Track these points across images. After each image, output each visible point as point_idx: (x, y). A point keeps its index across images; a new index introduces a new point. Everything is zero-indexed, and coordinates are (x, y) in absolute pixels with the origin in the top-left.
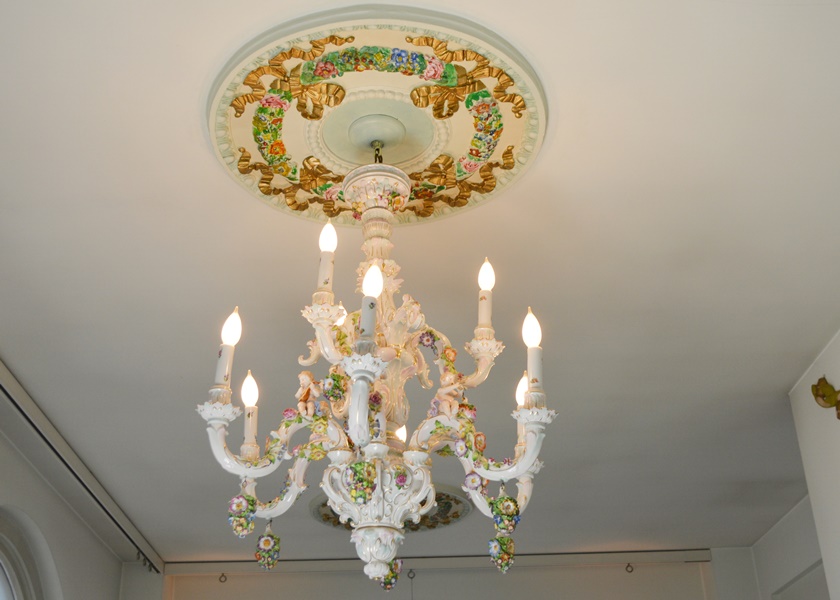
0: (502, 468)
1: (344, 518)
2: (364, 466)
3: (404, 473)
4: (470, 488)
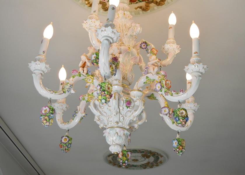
0: (179, 94)
1: (101, 126)
2: (106, 84)
3: (130, 100)
4: (163, 114)
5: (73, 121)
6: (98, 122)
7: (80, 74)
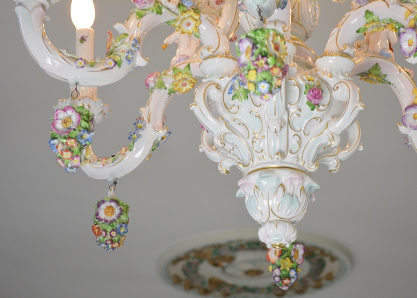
1: (225, 165)
2: (268, 34)
3: (319, 86)
4: (411, 127)
5: (128, 153)
6: (214, 156)
7: (159, 6)
